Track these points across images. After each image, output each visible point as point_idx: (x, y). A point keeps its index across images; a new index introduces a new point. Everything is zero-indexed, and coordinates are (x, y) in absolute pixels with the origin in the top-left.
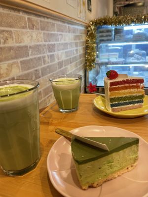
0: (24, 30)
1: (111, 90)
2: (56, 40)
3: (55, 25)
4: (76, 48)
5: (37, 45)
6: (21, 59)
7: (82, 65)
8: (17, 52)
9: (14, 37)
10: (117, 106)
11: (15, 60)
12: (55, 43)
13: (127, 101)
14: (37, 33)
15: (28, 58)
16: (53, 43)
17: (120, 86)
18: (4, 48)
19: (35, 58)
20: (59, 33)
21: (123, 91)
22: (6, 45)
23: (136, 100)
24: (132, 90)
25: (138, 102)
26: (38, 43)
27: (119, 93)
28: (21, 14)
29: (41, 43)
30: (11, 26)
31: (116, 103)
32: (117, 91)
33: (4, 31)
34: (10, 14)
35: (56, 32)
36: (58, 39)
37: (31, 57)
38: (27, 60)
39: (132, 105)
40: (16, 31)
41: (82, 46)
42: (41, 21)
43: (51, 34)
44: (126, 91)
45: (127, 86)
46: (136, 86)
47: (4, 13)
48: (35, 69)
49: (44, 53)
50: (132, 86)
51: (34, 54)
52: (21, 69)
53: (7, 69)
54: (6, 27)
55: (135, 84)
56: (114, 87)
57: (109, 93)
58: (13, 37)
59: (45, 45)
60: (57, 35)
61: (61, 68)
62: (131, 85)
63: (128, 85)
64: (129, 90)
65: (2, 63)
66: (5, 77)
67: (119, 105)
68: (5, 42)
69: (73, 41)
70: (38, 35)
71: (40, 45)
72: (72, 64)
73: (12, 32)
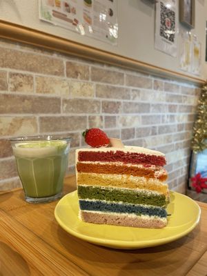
0: (57, 78)
1: (81, 168)
2: (123, 98)
3: (125, 76)
4: (170, 114)
5: (81, 100)
6: (44, 115)
7: (182, 141)
8: (36, 104)
9: (35, 84)
10: (94, 209)
11: (31, 115)
12: (122, 101)
13: (121, 203)
14: (82, 84)
15: (58, 115)
16: (116, 100)
17: (102, 163)
18: (13, 96)
19: (72, 117)
20: (132, 88)
21: (109, 176)
22: (17, 93)
23: (146, 206)
24: (132, 178)
25: (149, 212)
26: (83, 97)
27: (100, 180)
28: (55, 56)
29: (89, 98)
30: (31, 70)
31: (94, 200)
32: (94, 175)
33: (17, 74)
34: (32, 55)
35: (125, 86)
36: (129, 95)
37: (62, 114)
38: (55, 117)
39: (133, 216)
40: (41, 76)
41: (186, 111)
42: (93, 69)
43: (114, 88)
44: (118, 177)
45: (120, 167)
46: (142, 170)
47: (22, 53)
48: (70, 132)
49: (94, 112)
50: (132, 169)
51: (72, 111)
52: (39, 128)
53: (11, 124)
54: (23, 69)
55: (141, 166)
56: (89, 162)
57: (77, 173)
58: (32, 85)
59: (96, 102)
60: (127, 90)
61: (128, 138)
62: (129, 165)
63: (121, 164)
64: (125, 176)
65: (5, 115)
66: (5, 135)
67: (99, 207)
68: (15, 89)
69: (165, 103)
70: (85, 87)
71: (87, 101)
72: (157, 136)
73: (32, 78)
